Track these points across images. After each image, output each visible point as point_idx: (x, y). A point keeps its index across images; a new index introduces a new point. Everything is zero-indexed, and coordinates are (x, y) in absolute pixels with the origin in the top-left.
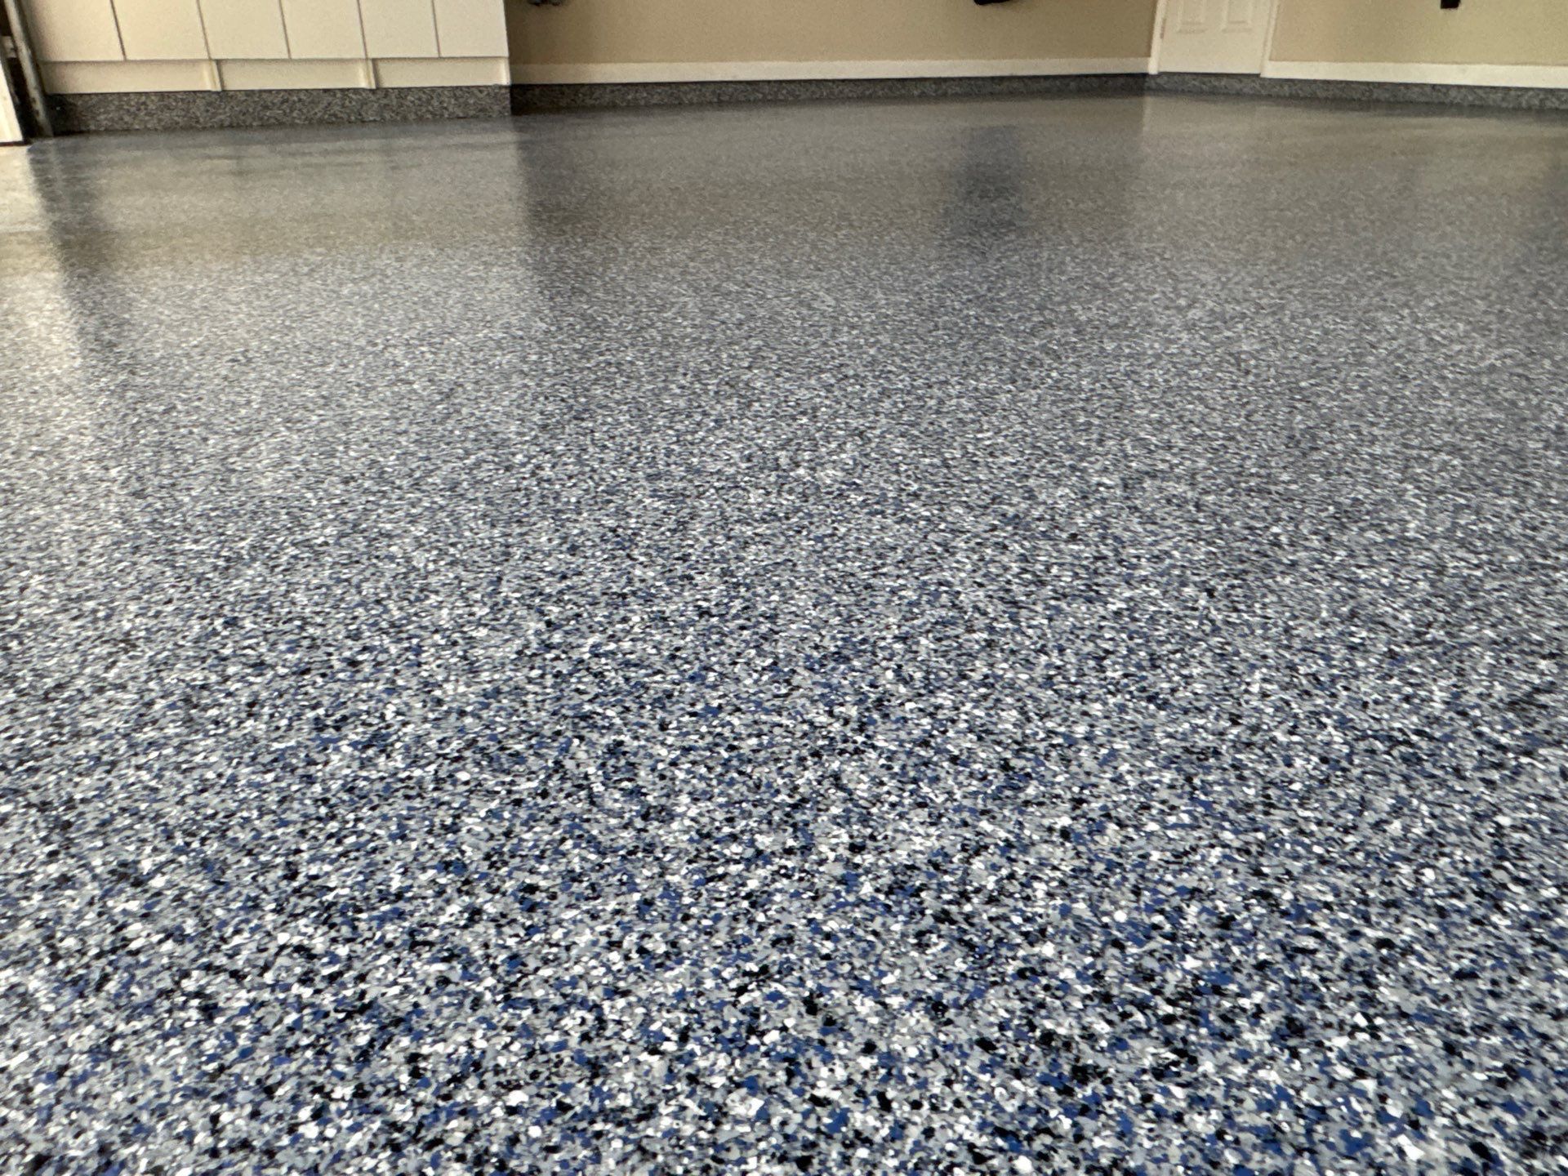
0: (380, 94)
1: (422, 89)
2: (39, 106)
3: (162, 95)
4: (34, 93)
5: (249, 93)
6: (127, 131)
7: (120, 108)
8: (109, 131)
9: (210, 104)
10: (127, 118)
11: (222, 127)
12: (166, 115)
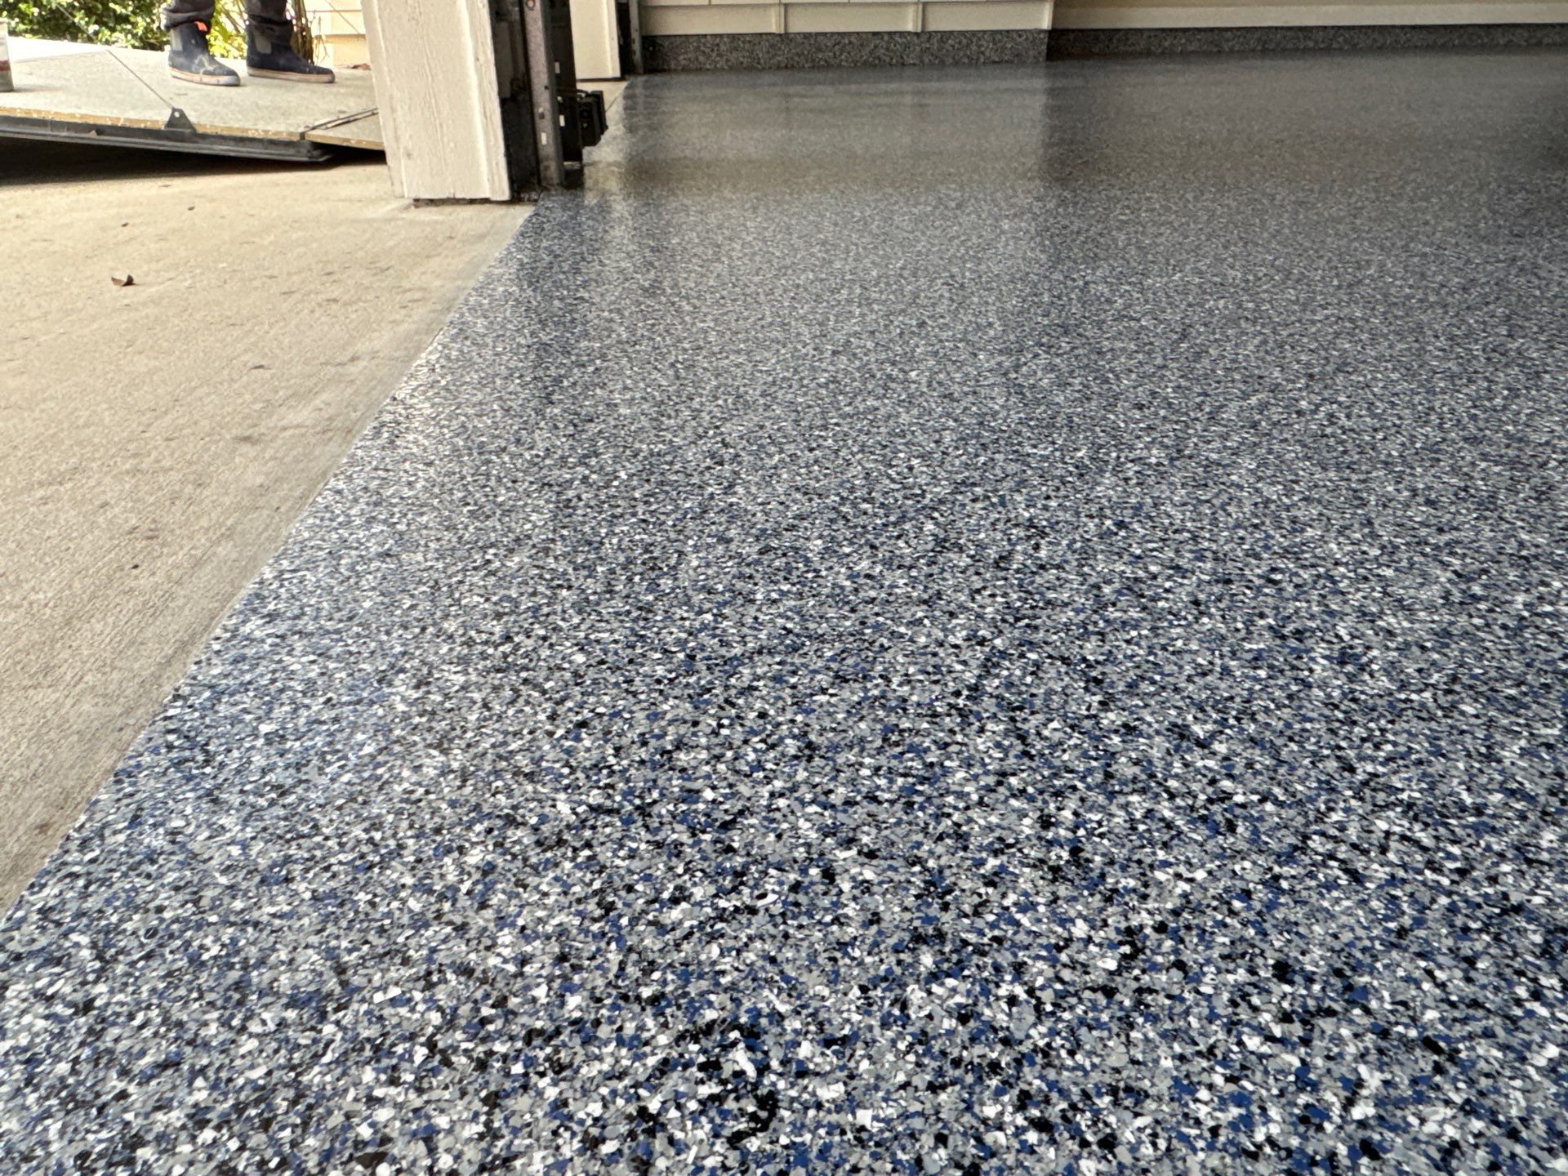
0: (924, 38)
1: (962, 33)
2: (637, 46)
3: (734, 37)
4: (635, 35)
6: (699, 70)
7: (698, 48)
8: (686, 70)
9: (772, 46)
10: (701, 59)
11: (779, 68)
12: (733, 57)
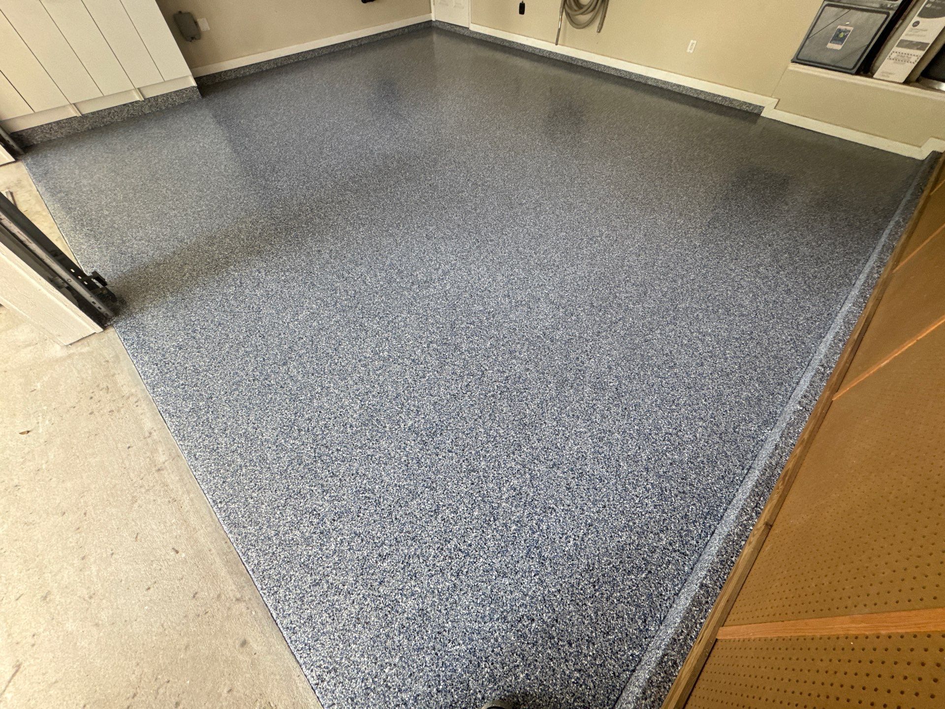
0: (147, 101)
1: (162, 95)
3: (58, 123)
5: (93, 113)
7: (42, 132)
9: (79, 122)
10: (47, 136)
11: (90, 131)
